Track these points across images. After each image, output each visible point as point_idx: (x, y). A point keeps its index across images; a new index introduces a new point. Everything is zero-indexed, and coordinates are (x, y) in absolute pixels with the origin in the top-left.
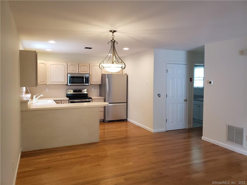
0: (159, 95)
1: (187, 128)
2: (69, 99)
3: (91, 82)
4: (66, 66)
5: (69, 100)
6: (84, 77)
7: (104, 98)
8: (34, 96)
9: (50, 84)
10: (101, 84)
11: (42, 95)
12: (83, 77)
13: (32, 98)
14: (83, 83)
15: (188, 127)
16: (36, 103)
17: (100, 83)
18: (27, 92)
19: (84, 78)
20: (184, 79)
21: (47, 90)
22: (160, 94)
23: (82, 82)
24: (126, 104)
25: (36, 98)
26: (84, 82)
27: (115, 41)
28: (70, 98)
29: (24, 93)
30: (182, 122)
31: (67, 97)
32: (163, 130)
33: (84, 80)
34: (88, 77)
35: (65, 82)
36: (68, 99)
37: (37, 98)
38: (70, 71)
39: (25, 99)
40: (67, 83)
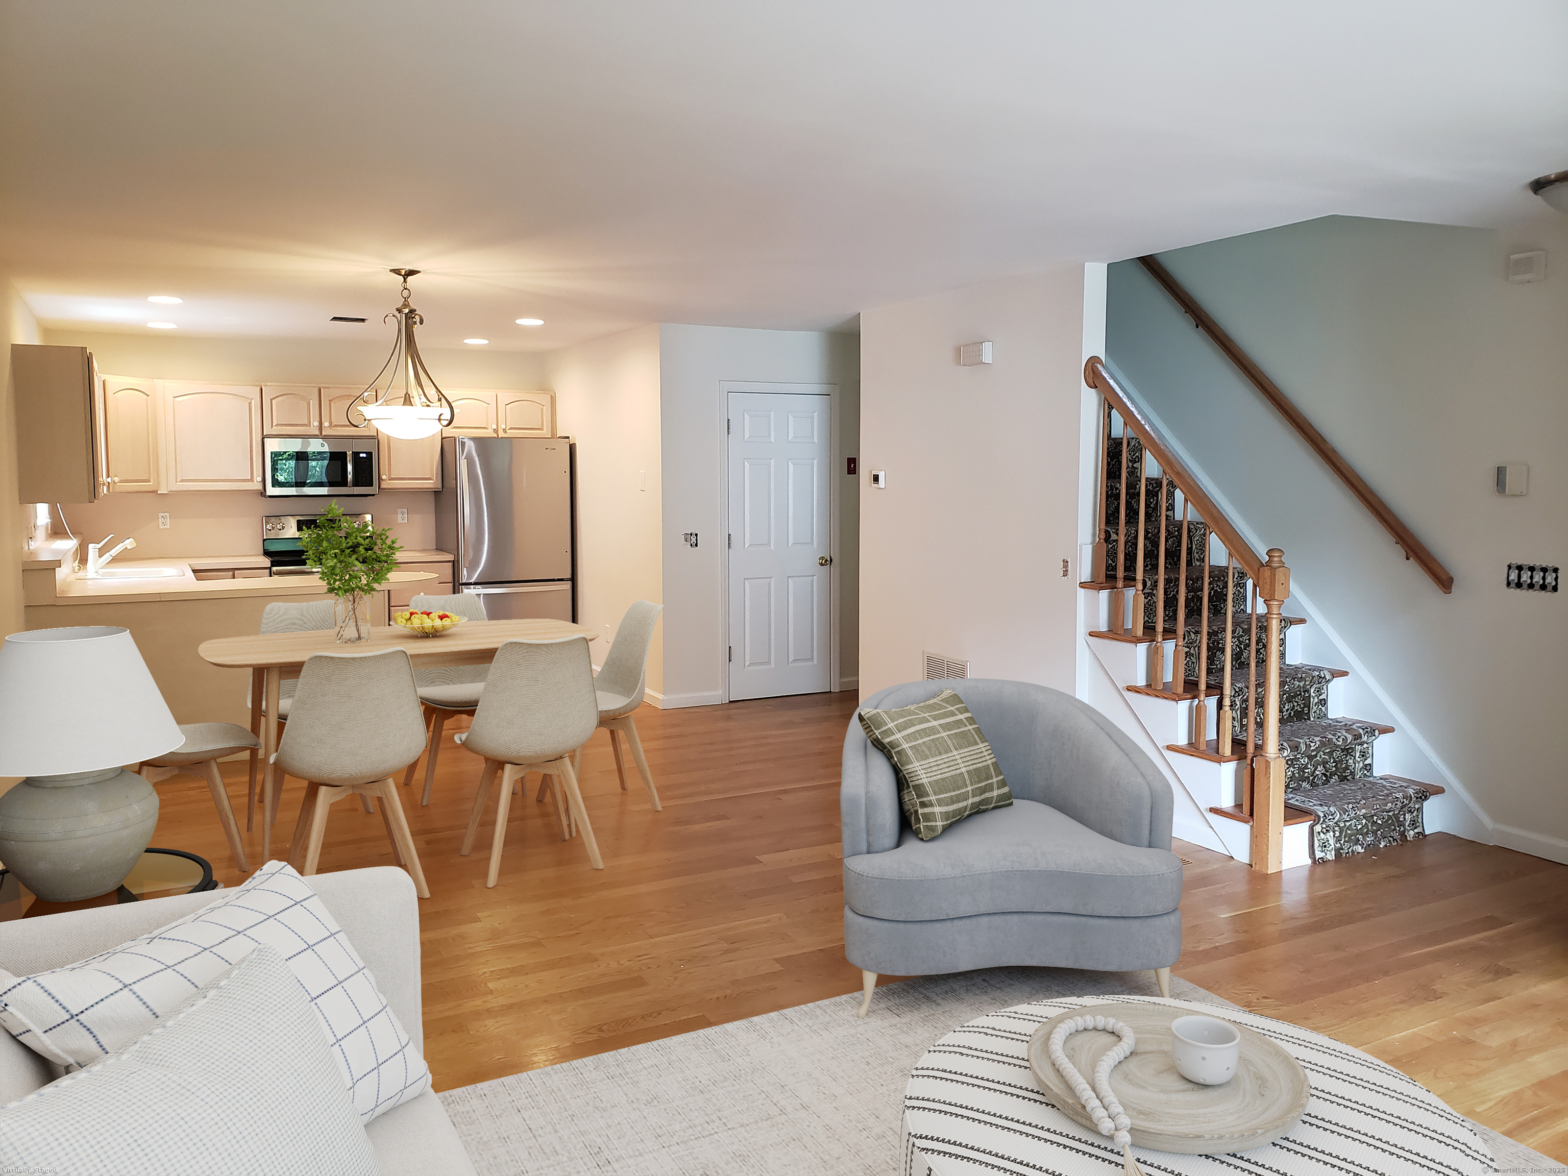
0: (694, 540)
1: (836, 689)
2: (273, 565)
3: (384, 477)
4: (256, 403)
5: (270, 568)
6: (349, 453)
7: (451, 557)
8: (91, 546)
9: (175, 489)
10: (440, 486)
11: (129, 543)
12: (344, 454)
13: (82, 558)
14: (344, 483)
15: (841, 684)
16: (99, 577)
17: (432, 483)
18: (56, 531)
19: (349, 458)
20: (815, 462)
21: (165, 522)
22: (694, 532)
23: (340, 480)
24: (567, 586)
25: (100, 556)
26: (350, 477)
27: (412, 311)
28: (276, 559)
29: (41, 534)
30: (812, 659)
31: (267, 553)
32: (716, 696)
33: (350, 468)
34: (370, 454)
35: (252, 480)
36: (266, 562)
37: (107, 557)
38: (277, 425)
39: (45, 557)
40: (259, 487)
